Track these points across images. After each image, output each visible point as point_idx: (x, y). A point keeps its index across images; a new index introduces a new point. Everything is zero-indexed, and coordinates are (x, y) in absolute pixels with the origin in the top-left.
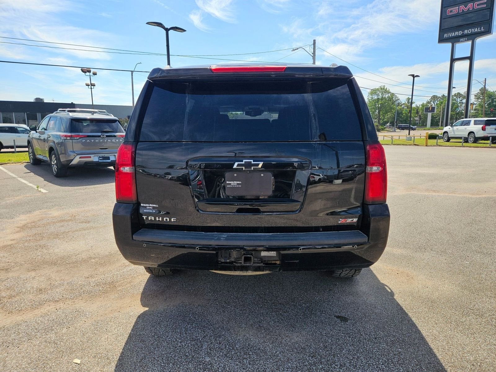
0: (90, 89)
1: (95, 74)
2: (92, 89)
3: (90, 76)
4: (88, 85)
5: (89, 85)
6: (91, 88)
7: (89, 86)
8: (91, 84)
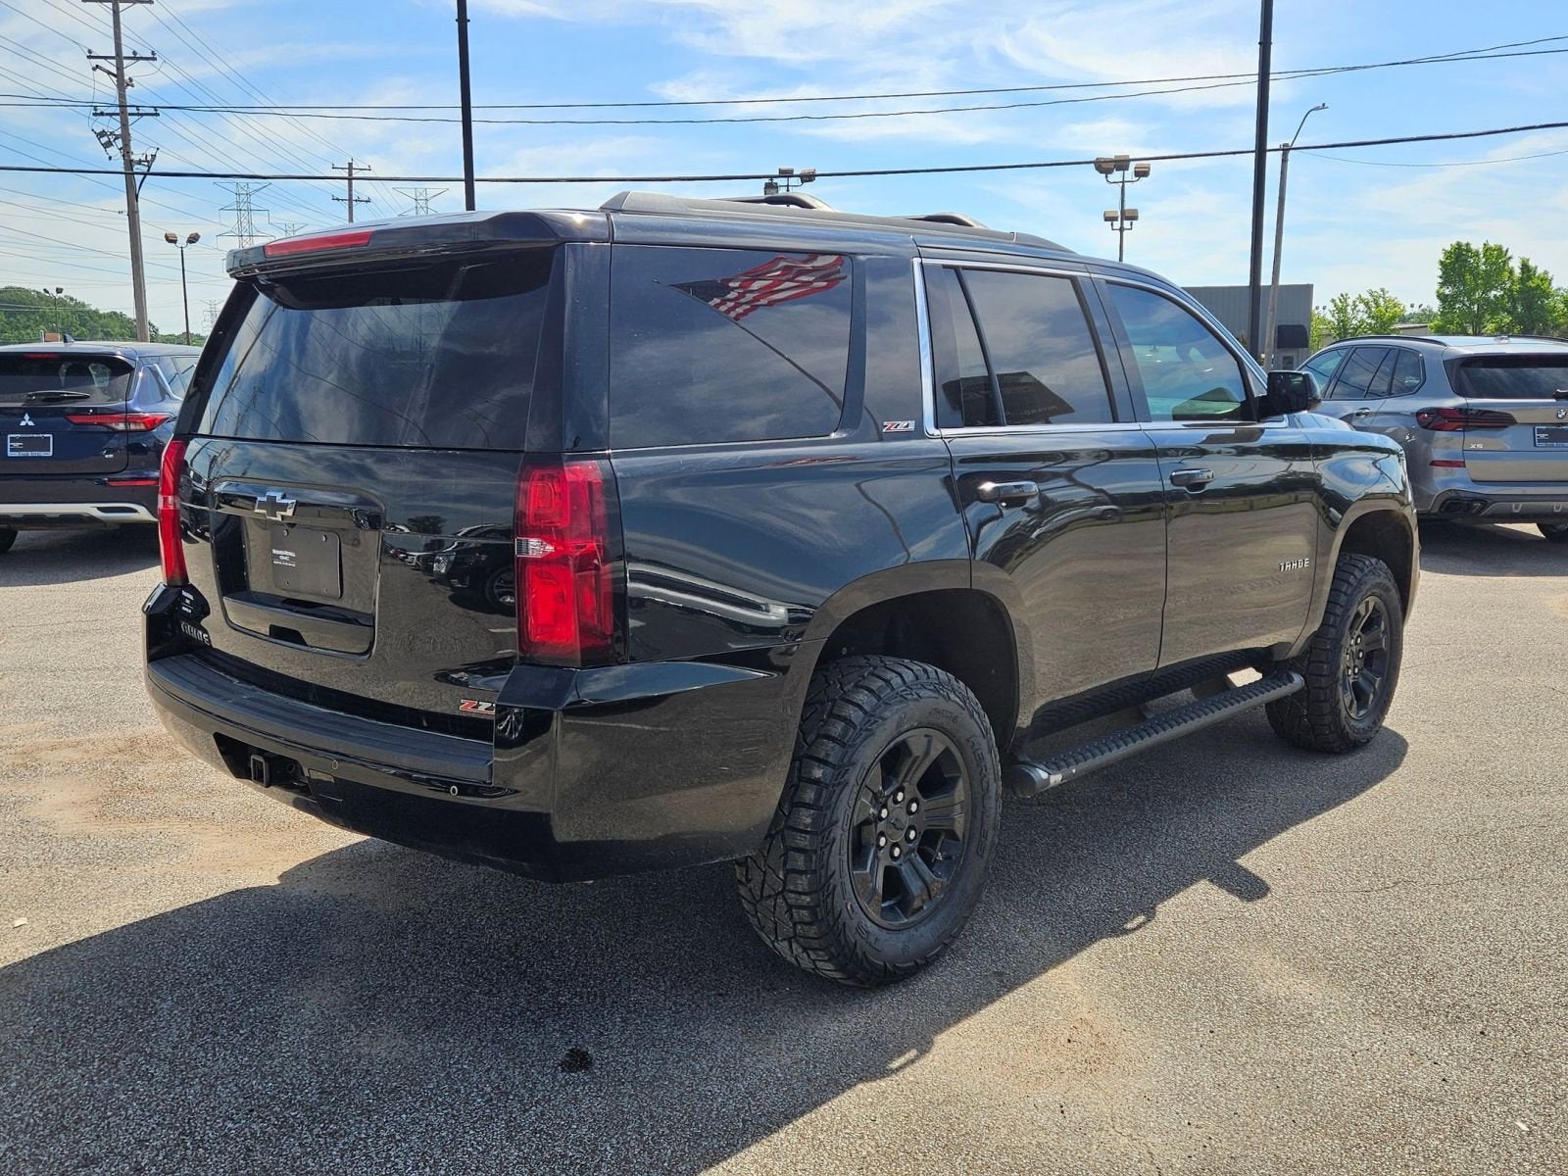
0: (1118, 232)
1: (1142, 173)
2: (1125, 232)
3: (1123, 182)
4: (1109, 219)
5: (1115, 219)
6: (1122, 230)
7: (1115, 223)
8: (1123, 212)
